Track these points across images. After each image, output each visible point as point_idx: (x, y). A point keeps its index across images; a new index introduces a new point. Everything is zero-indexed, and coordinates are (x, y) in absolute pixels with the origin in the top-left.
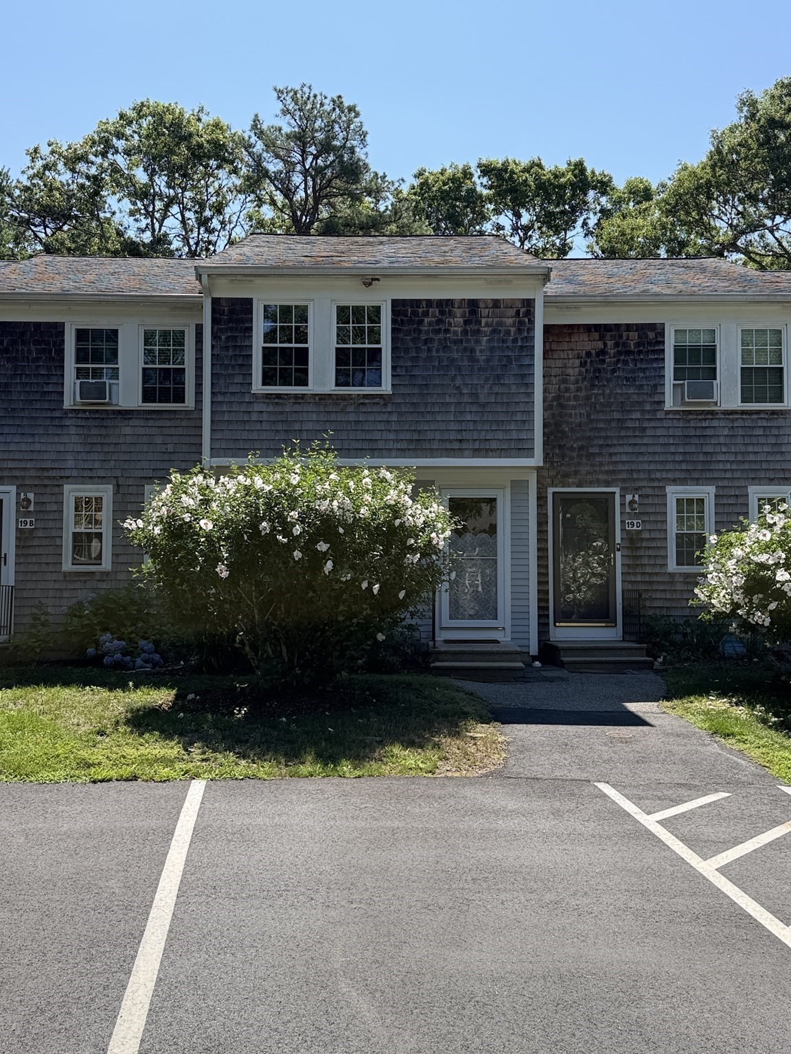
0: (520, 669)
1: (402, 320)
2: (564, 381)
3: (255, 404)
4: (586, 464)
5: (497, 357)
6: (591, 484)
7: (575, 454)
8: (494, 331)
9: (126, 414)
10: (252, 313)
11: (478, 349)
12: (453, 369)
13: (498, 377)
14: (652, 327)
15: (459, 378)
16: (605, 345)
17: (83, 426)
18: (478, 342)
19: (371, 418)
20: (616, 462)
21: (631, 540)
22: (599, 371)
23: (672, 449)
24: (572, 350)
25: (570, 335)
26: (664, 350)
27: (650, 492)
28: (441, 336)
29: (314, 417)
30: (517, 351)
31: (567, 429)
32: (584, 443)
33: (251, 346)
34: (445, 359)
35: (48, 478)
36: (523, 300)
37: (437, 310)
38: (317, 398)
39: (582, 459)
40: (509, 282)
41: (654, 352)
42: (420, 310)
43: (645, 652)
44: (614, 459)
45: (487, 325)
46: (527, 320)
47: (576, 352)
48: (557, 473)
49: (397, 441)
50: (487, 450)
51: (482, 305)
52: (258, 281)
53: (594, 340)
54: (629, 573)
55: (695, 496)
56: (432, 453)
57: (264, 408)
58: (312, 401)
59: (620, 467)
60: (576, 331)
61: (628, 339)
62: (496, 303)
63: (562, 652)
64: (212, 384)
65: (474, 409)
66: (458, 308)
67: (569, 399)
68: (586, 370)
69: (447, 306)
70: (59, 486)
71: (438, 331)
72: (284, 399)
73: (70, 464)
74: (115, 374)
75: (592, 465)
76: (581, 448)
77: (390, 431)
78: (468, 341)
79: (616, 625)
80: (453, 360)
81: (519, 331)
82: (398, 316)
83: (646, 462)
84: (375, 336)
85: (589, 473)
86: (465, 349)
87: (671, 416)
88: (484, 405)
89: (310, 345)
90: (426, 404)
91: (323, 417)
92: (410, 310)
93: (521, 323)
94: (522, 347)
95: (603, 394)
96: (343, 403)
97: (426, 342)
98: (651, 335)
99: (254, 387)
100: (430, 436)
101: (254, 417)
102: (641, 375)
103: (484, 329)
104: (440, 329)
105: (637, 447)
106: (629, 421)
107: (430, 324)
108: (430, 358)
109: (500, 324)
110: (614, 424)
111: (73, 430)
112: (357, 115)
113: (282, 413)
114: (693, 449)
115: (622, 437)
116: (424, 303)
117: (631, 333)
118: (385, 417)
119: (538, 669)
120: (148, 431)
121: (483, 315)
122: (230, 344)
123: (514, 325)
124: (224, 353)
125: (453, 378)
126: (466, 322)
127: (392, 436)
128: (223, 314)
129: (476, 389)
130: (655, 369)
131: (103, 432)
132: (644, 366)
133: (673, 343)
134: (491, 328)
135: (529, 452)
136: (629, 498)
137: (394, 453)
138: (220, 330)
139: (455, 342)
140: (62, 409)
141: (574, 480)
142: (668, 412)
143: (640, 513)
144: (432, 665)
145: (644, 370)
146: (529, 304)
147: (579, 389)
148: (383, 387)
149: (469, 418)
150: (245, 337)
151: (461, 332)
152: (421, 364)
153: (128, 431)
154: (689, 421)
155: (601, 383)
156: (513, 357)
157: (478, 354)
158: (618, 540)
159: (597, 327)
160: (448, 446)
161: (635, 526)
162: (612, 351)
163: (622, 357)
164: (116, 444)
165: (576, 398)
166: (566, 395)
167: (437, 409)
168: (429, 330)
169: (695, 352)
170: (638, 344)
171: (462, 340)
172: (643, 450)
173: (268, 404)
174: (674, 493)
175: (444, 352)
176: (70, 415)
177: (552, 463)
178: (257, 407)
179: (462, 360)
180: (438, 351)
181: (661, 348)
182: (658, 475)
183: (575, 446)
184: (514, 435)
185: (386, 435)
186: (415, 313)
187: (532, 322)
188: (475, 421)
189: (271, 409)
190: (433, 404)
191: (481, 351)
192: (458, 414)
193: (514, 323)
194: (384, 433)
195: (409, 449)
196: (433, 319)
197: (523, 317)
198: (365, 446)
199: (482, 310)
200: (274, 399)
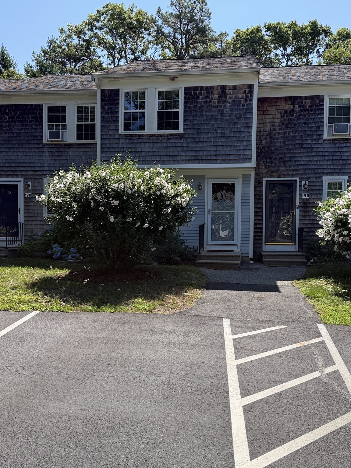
0: (238, 264)
1: (189, 97)
2: (273, 125)
3: (121, 139)
4: (283, 166)
5: (234, 114)
6: (285, 176)
7: (277, 162)
8: (233, 101)
9: (70, 146)
10: (119, 96)
11: (225, 110)
12: (213, 120)
13: (235, 124)
14: (318, 97)
15: (216, 125)
16: (294, 107)
17: (51, 151)
18: (225, 107)
19: (174, 145)
20: (298, 165)
21: (304, 203)
22: (291, 120)
23: (326, 158)
24: (277, 110)
25: (276, 102)
26: (323, 109)
27: (314, 179)
28: (207, 104)
29: (147, 145)
30: (244, 111)
31: (274, 149)
32: (282, 156)
33: (119, 112)
34: (209, 116)
35: (37, 175)
36: (248, 85)
37: (206, 91)
38: (149, 136)
39: (281, 164)
40: (241, 76)
41: (319, 110)
42: (198, 92)
43: (304, 257)
44: (297, 163)
45: (230, 98)
46: (249, 95)
47: (279, 111)
48: (268, 171)
49: (186, 156)
50: (228, 160)
51: (227, 88)
52: (122, 80)
53: (289, 105)
54: (303, 219)
55: (337, 181)
56: (202, 161)
57: (124, 141)
58: (146, 137)
59: (300, 167)
60: (279, 100)
61: (305, 103)
62: (235, 87)
63: (264, 257)
64: (101, 130)
65: (223, 139)
66: (216, 90)
67: (275, 134)
68: (284, 120)
69: (210, 89)
70: (41, 178)
71: (206, 102)
72: (134, 137)
73: (46, 169)
74: (64, 127)
75: (286, 167)
76: (281, 158)
77: (182, 151)
78: (220, 106)
79: (295, 244)
80: (213, 116)
81: (246, 100)
82: (187, 95)
83: (313, 165)
84: (176, 106)
85: (284, 171)
86: (219, 110)
87: (326, 142)
88: (227, 138)
89: (146, 110)
90: (200, 138)
91: (151, 145)
92: (193, 92)
93: (247, 96)
94: (247, 109)
95: (292, 131)
96: (161, 138)
97: (200, 107)
98: (317, 101)
99: (120, 131)
100: (201, 153)
101: (120, 146)
102: (312, 121)
103: (228, 100)
104: (207, 101)
105: (309, 157)
106: (305, 144)
107: (202, 98)
108: (202, 116)
109: (236, 97)
110: (297, 146)
111: (47, 153)
112: (206, 4)
113: (133, 143)
114: (337, 158)
115: (301, 153)
116: (200, 89)
117: (307, 101)
118: (180, 145)
119: (251, 264)
120: (79, 153)
121: (228, 93)
122: (109, 111)
123: (243, 98)
124: (106, 115)
125: (213, 125)
126: (219, 97)
127: (183, 154)
128: (106, 97)
129: (224, 130)
130: (318, 118)
131: (60, 154)
132: (313, 117)
133: (328, 105)
134: (232, 100)
135: (249, 160)
136: (303, 182)
137: (184, 162)
138: (105, 105)
139: (214, 107)
140: (42, 144)
141: (277, 174)
142: (325, 140)
143: (309, 190)
144: (197, 261)
145: (313, 119)
146: (251, 87)
147: (280, 129)
148: (180, 130)
149: (220, 144)
150: (116, 108)
151: (217, 102)
152: (197, 118)
153: (70, 153)
154: (335, 144)
155: (291, 126)
156: (242, 114)
157: (225, 112)
158: (298, 203)
159: (290, 98)
160: (210, 158)
161: (306, 196)
162: (297, 110)
163: (302, 113)
164: (65, 159)
165: (279, 134)
166: (274, 132)
167: (205, 140)
168: (202, 101)
169: (339, 109)
170: (310, 106)
171: (217, 106)
172: (311, 158)
173: (126, 139)
174: (326, 180)
175: (209, 112)
176: (46, 146)
177: (266, 166)
178: (121, 141)
179: (217, 116)
180: (206, 112)
181: (322, 108)
182: (319, 171)
183: (277, 157)
184: (242, 152)
185: (180, 153)
186: (195, 94)
187: (252, 96)
188: (223, 146)
189: (128, 141)
190: (203, 137)
191: (226, 111)
192: (215, 142)
193: (243, 96)
194: (180, 152)
195: (191, 160)
196: (204, 96)
197: (248, 93)
198: (171, 158)
199: (228, 91)
200: (129, 137)
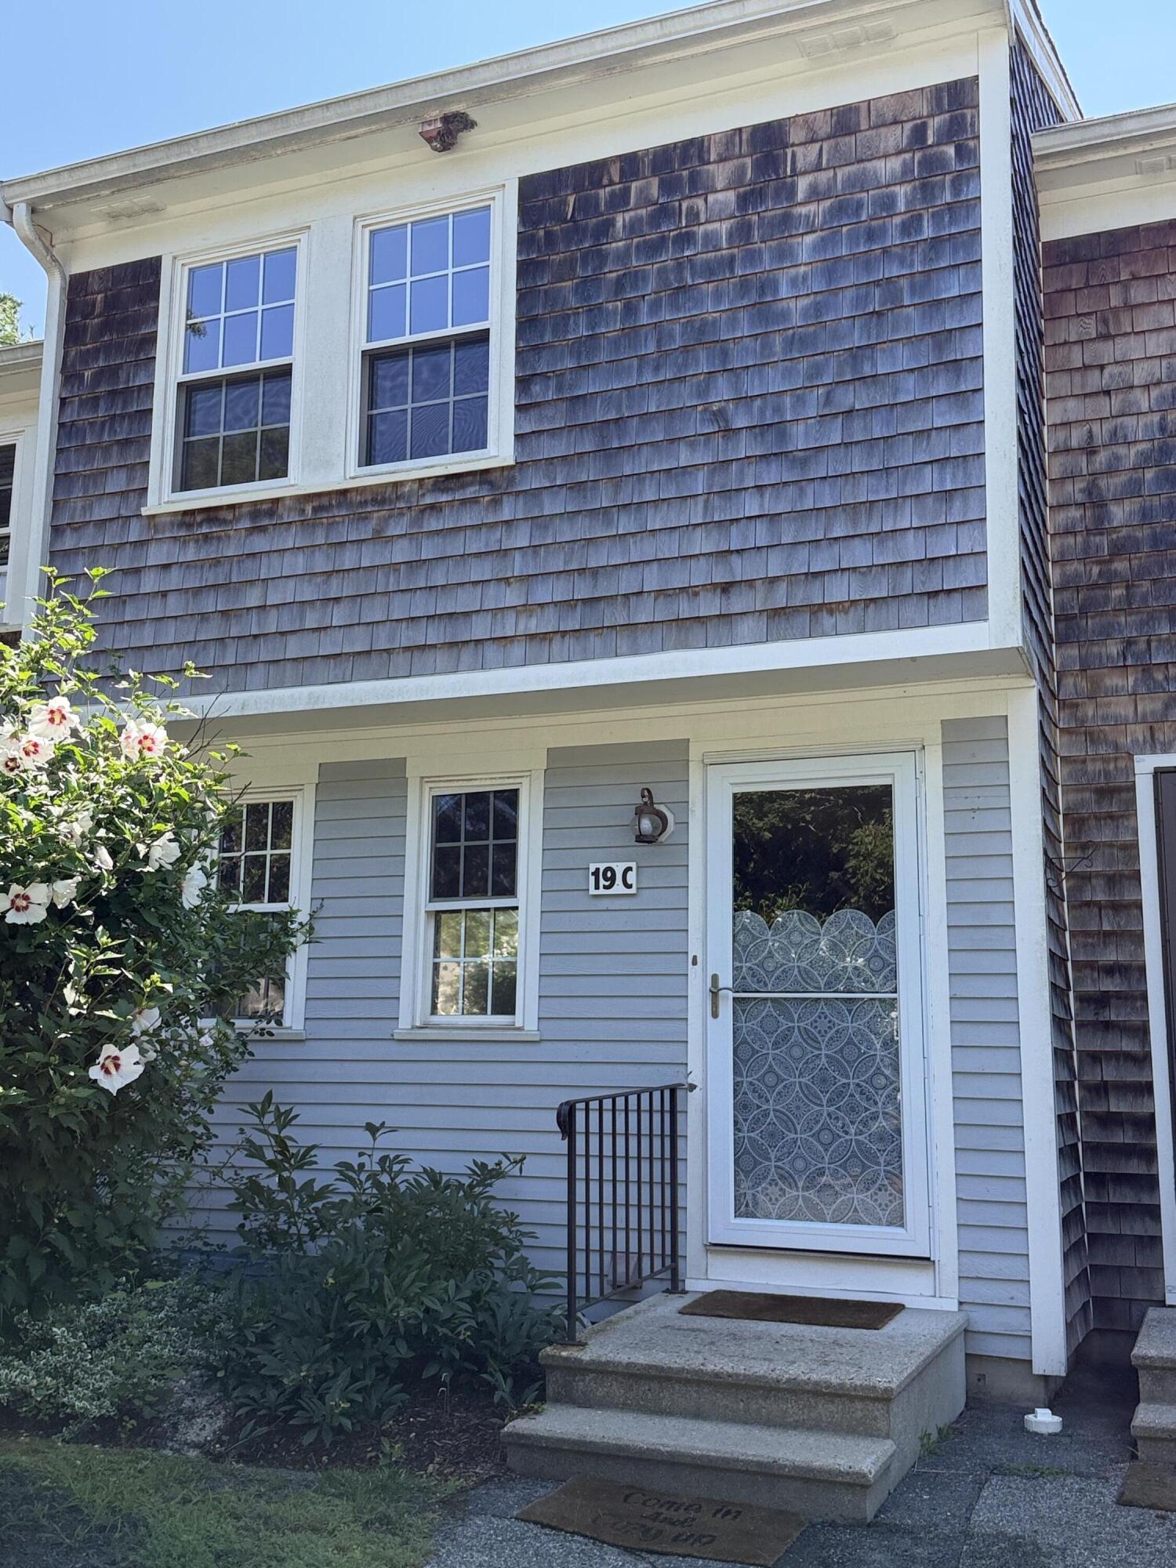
1: (548, 234)
3: (153, 548)
5: (849, 294)
8: (839, 210)
10: (157, 298)
11: (785, 275)
12: (703, 354)
13: (855, 356)
15: (722, 381)
18: (784, 254)
19: (455, 547)
28: (667, 257)
29: (299, 564)
30: (917, 258)
33: (149, 387)
34: (678, 329)
36: (938, 89)
37: (656, 182)
38: (309, 509)
42: (603, 193)
45: (815, 194)
46: (951, 150)
49: (527, 609)
50: (816, 610)
51: (796, 135)
57: (173, 554)
58: (296, 516)
62: (845, 120)
63: (1147, 1384)
65: (772, 474)
66: (721, 160)
69: (685, 160)
71: (654, 248)
77: (506, 580)
78: (752, 258)
80: (704, 327)
81: (927, 190)
82: (535, 224)
86: (744, 286)
88: (805, 459)
89: (298, 355)
90: (618, 481)
91: (321, 564)
92: (571, 199)
93: (932, 164)
94: (935, 243)
96: (378, 513)
97: (619, 285)
99: (151, 498)
100: (626, 583)
101: (149, 583)
103: (803, 210)
104: (663, 239)
107: (632, 228)
108: (632, 333)
109: (859, 183)
113: (217, 562)
116: (615, 171)
118: (493, 540)
121: (799, 165)
122: (103, 389)
123: (905, 176)
124: (88, 415)
125: (703, 390)
126: (744, 201)
127: (512, 597)
128: (91, 314)
129: (778, 409)
134: (827, 203)
135: (967, 603)
137: (517, 650)
138: (81, 357)
139: (710, 270)
146: (958, 96)
148: (492, 447)
149: (751, 506)
150: (137, 363)
151: (730, 235)
152: (603, 357)
156: (904, 282)
157: (784, 291)
160: (685, 609)
167: (650, 495)
168: (628, 248)
173: (183, 542)
175: (675, 307)
178: (156, 555)
179: (733, 323)
180: (655, 307)
184: (912, 548)
185: (494, 597)
186: (587, 206)
187: (968, 154)
188: (772, 517)
189: (191, 554)
190: (641, 477)
192: (716, 501)
193: (907, 169)
194: (492, 589)
195: (564, 633)
196: (643, 212)
197: (938, 144)
198: (434, 634)
199: (799, 150)
200: (200, 525)
